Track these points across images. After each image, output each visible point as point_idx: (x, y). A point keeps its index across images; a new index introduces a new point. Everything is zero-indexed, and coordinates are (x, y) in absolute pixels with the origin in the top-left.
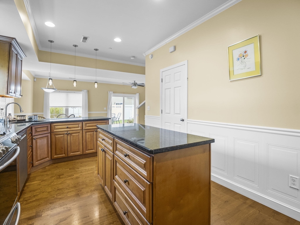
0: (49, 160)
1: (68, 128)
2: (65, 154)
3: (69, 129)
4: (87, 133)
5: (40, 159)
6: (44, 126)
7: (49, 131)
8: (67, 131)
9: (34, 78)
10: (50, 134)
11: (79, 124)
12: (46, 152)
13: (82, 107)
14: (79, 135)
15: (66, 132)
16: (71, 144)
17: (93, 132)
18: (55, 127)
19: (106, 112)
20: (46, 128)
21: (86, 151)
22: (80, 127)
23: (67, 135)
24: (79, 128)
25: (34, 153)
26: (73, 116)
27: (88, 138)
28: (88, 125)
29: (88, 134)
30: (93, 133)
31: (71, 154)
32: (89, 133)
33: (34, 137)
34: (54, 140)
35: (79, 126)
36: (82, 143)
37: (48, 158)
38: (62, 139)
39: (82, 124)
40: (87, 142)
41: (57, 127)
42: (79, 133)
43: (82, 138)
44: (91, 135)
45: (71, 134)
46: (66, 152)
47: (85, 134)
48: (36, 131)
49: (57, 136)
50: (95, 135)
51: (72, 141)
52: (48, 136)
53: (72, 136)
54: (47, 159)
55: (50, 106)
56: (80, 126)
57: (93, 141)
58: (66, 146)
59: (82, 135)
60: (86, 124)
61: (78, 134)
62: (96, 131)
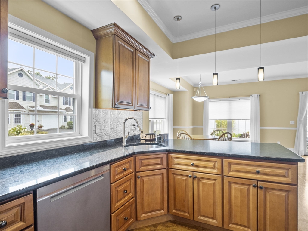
0: (164, 214)
1: (193, 165)
2: (189, 213)
3: (195, 169)
4: (233, 186)
5: (148, 210)
6: (155, 156)
7: (165, 166)
8: (193, 172)
9: (194, 88)
10: (166, 170)
11: (215, 162)
12: (159, 201)
13: (251, 119)
14: (214, 184)
15: (190, 174)
16: (199, 197)
17: (246, 187)
18: (174, 159)
19: (294, 129)
20: (160, 159)
21: (231, 225)
22: (218, 169)
23: (191, 179)
24: (215, 171)
25: (139, 200)
26: (229, 136)
27: (236, 197)
28: (233, 167)
29: (235, 189)
30: (248, 190)
31: (200, 218)
32: (238, 186)
33: (139, 175)
34: (172, 182)
35: (214, 165)
36: (221, 205)
37: (162, 211)
38: (185, 184)
39: (220, 162)
40: (233, 204)
41: (176, 161)
42: (215, 180)
43: (221, 192)
44: (241, 191)
45: (200, 179)
46: (191, 210)
47: (227, 187)
48: (143, 165)
49: (177, 177)
50: (253, 195)
51: (201, 194)
52: (162, 174)
53: (201, 184)
54: (161, 213)
55: (209, 118)
56: (217, 165)
57: (248, 208)
58: (191, 200)
59: (221, 187)
60: (230, 164)
61: (212, 182)
62: (254, 186)
